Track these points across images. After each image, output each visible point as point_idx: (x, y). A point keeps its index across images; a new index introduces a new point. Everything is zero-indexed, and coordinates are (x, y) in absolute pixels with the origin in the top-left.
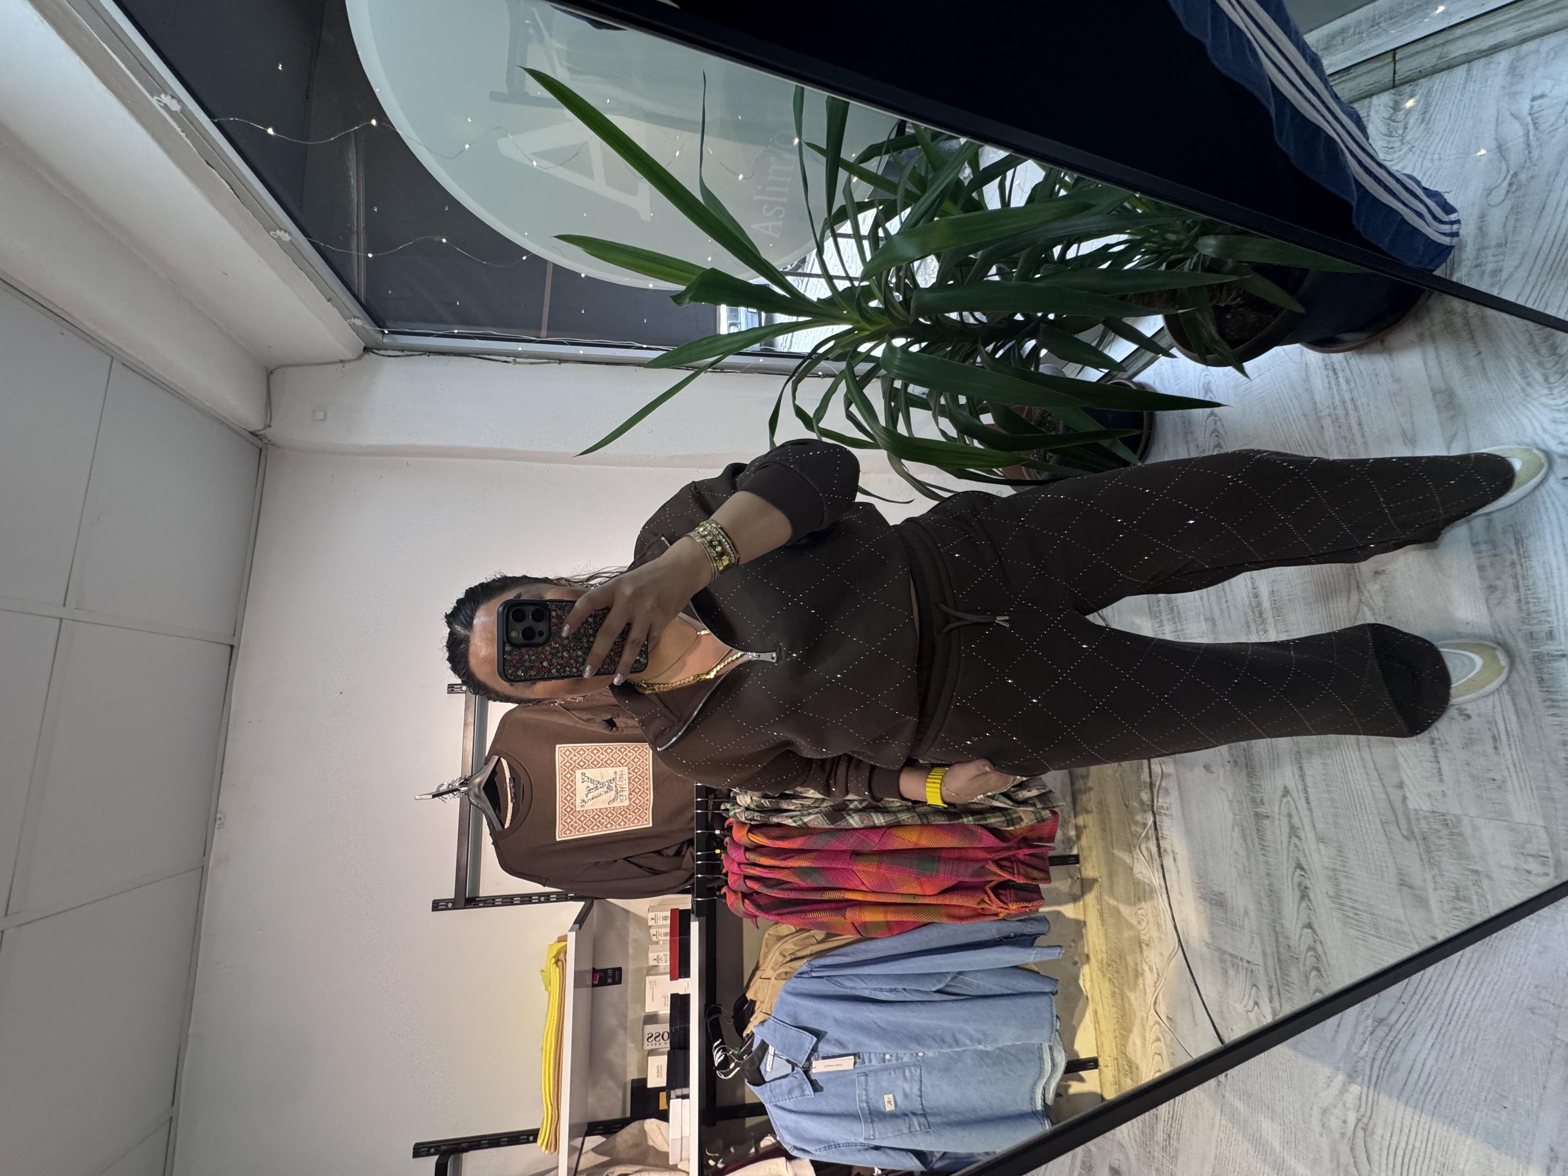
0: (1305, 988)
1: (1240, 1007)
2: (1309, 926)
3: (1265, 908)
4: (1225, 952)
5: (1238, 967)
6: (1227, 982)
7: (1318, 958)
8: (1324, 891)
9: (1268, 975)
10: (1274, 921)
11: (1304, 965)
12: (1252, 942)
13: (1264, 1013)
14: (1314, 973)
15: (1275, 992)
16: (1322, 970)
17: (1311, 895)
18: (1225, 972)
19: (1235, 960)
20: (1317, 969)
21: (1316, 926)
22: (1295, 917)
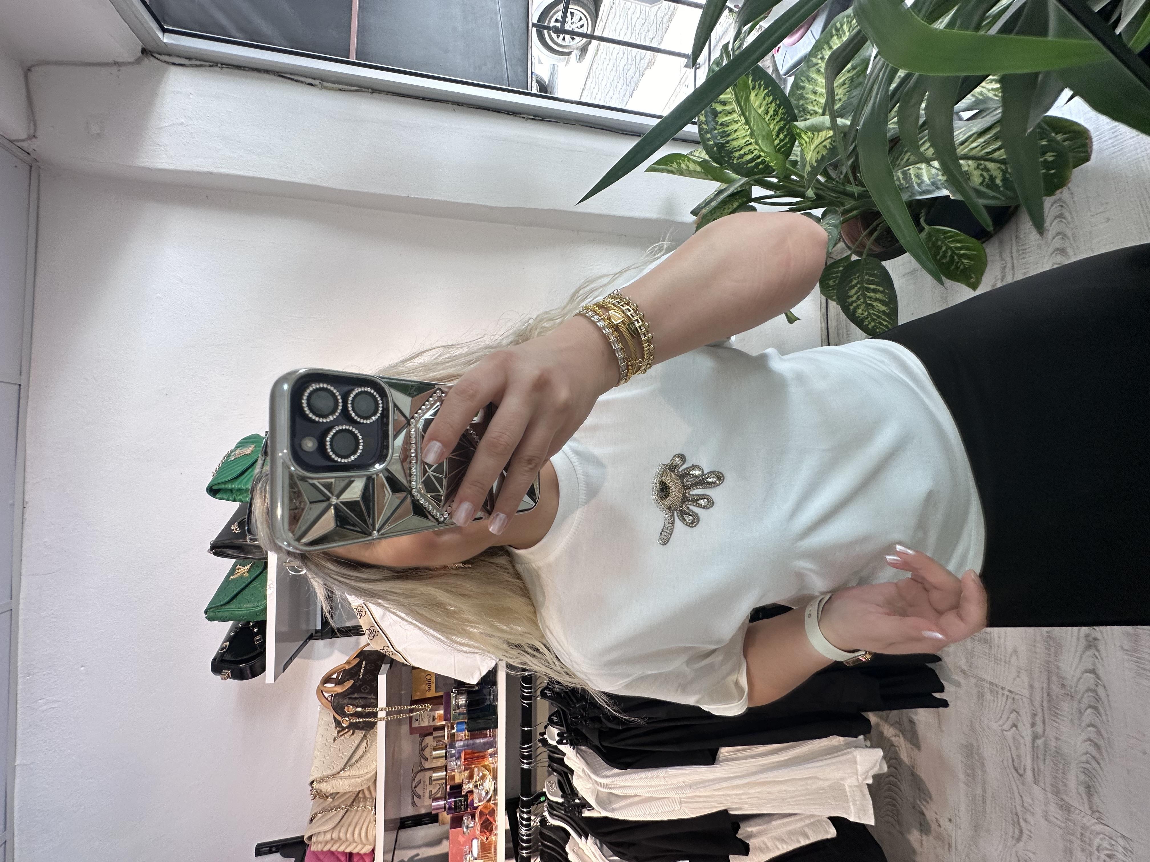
0: (1076, 722)
1: (995, 726)
2: (1093, 671)
3: (1038, 650)
4: (984, 680)
5: (997, 693)
6: (982, 704)
7: (1098, 699)
8: (1118, 644)
9: (1033, 705)
10: (1048, 662)
11: (1080, 702)
12: (1018, 676)
13: (1024, 734)
14: (1089, 711)
15: (1038, 720)
16: (1100, 708)
17: (1101, 647)
18: (981, 696)
19: (995, 688)
20: (1096, 708)
21: (1101, 671)
22: (1077, 660)
